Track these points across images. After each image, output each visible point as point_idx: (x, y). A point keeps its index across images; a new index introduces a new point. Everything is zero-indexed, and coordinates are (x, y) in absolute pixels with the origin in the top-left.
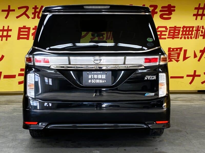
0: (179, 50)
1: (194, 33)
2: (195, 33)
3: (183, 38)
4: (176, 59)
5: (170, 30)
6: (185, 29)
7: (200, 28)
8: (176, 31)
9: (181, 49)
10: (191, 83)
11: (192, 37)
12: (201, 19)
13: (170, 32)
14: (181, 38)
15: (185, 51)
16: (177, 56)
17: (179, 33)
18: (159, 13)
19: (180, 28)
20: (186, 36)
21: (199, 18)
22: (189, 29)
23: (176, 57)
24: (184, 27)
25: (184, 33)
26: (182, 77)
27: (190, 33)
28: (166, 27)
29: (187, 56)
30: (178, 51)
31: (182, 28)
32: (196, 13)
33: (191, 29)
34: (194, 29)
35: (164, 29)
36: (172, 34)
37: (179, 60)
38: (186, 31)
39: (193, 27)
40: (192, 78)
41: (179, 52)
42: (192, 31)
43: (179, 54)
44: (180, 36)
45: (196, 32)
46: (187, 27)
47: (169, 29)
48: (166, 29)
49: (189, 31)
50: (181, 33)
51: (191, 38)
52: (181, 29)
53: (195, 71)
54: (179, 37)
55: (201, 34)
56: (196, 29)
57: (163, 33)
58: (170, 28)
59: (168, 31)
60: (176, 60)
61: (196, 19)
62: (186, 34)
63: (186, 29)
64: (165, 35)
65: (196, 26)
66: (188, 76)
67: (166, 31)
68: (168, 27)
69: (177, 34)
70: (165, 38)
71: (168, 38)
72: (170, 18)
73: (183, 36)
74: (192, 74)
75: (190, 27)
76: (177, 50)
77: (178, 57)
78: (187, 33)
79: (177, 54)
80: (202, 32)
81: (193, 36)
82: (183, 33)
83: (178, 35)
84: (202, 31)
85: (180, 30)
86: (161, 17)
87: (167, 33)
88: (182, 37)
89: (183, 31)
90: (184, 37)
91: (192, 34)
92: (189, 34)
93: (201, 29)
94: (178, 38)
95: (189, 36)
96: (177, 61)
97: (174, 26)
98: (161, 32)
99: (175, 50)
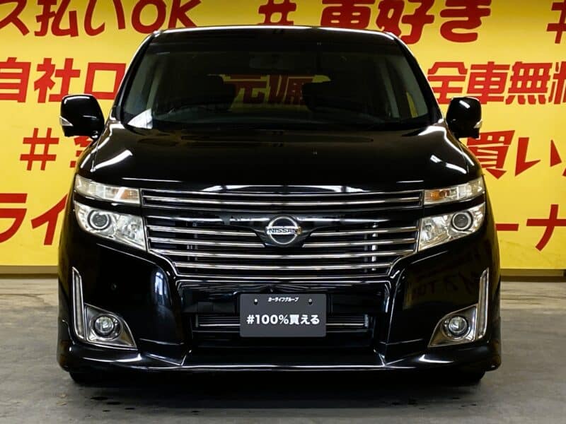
0: (502, 139)
1: (549, 85)
2: (554, 83)
3: (516, 100)
4: (494, 168)
5: (473, 76)
6: (522, 72)
8: (493, 79)
9: (509, 135)
10: (540, 246)
11: (543, 96)
13: (472, 82)
14: (509, 101)
15: (523, 143)
16: (495, 157)
17: (502, 84)
18: (440, 21)
19: (507, 67)
20: (526, 95)
22: (536, 72)
23: (495, 163)
24: (518, 66)
25: (519, 84)
26: (514, 227)
27: (539, 84)
28: (460, 66)
29: (528, 160)
30: (501, 142)
31: (511, 68)
32: (557, 21)
33: (541, 72)
34: (552, 72)
35: (454, 72)
36: (481, 87)
37: (503, 172)
38: (525, 78)
39: (547, 66)
40: (544, 228)
41: (501, 145)
42: (545, 78)
43: (502, 153)
44: (506, 94)
45: (557, 81)
46: (527, 67)
47: (469, 71)
48: (460, 72)
49: (535, 78)
50: (508, 84)
51: (542, 100)
52: (510, 73)
53: (554, 209)
54: (503, 97)
56: (558, 73)
57: (452, 84)
58: (473, 67)
59: (468, 77)
60: (493, 172)
61: (558, 41)
62: (524, 89)
63: (526, 72)
64: (459, 90)
65: (557, 64)
66: (531, 223)
67: (462, 79)
68: (467, 66)
69: (497, 87)
72: (473, 37)
73: (517, 95)
74: (547, 216)
75: (537, 66)
76: (495, 140)
77: (500, 162)
78: (529, 84)
79: (496, 152)
81: (547, 95)
82: (514, 84)
83: (501, 90)
85: (506, 74)
86: (446, 32)
87: (464, 85)
88: (514, 96)
89: (515, 79)
90: (519, 97)
91: (544, 89)
92: (534, 89)
94: (501, 99)
95: (536, 95)
96: (498, 174)
97: (486, 63)
98: (446, 80)
99: (490, 138)
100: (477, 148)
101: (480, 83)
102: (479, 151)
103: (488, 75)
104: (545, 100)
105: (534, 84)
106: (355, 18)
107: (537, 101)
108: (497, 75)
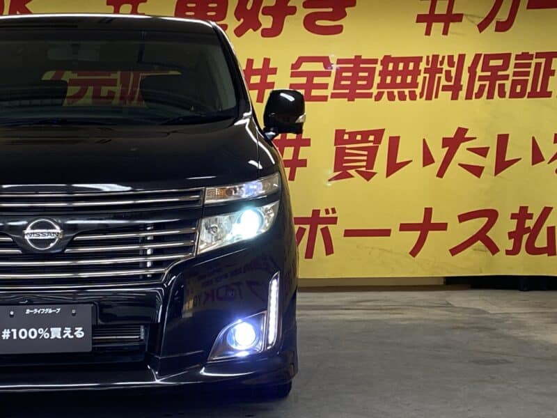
0: (371, 138)
1: (420, 79)
2: (425, 78)
3: (385, 96)
4: (364, 169)
5: (339, 71)
6: (391, 67)
7: (442, 63)
8: (361, 74)
9: (379, 134)
10: (414, 252)
11: (414, 92)
12: (445, 32)
13: (339, 78)
14: (379, 97)
15: (394, 142)
16: (365, 158)
17: (370, 80)
18: (302, 13)
19: (375, 61)
20: (396, 91)
21: (438, 27)
22: (406, 66)
23: (364, 164)
24: (387, 59)
25: (389, 80)
26: (386, 233)
27: (409, 79)
28: (325, 61)
29: (399, 160)
30: (370, 142)
31: (379, 62)
32: (427, 12)
33: (411, 66)
34: (423, 66)
35: (319, 67)
36: (349, 83)
37: (374, 174)
38: (395, 73)
39: (417, 60)
40: (417, 234)
41: (371, 144)
42: (416, 72)
43: (372, 153)
44: (374, 91)
45: (427, 75)
46: (397, 61)
47: (335, 66)
48: (325, 67)
49: (405, 73)
50: (377, 79)
51: (413, 96)
52: (379, 67)
53: (428, 212)
54: (371, 94)
55: (443, 82)
56: (429, 66)
57: (317, 80)
58: (339, 61)
59: (334, 72)
60: (361, 173)
61: (428, 33)
62: (394, 85)
63: (396, 67)
64: (325, 86)
65: (428, 57)
66: (404, 227)
67: (328, 74)
68: (333, 61)
69: (365, 83)
70: (324, 99)
71: (334, 96)
72: (338, 29)
73: (386, 91)
74: (419, 219)
75: (406, 60)
76: (365, 140)
77: (371, 162)
78: (399, 79)
79: (366, 153)
80: (448, 78)
81: (418, 91)
82: (383, 80)
83: (370, 86)
84: (448, 73)
85: (374, 69)
86: (309, 24)
87: (330, 81)
88: (383, 92)
89: (383, 74)
90: (388, 92)
91: (414, 84)
92: (404, 84)
93: (445, 67)
94: (369, 96)
95: (407, 91)
96: (368, 176)
97: (353, 57)
98: (311, 75)
99: (359, 137)
100: (346, 148)
101: (346, 78)
102: (347, 151)
103: (356, 70)
104: (416, 96)
105: (393, 80)
106: (212, 9)
107: (408, 97)
108: (364, 70)
